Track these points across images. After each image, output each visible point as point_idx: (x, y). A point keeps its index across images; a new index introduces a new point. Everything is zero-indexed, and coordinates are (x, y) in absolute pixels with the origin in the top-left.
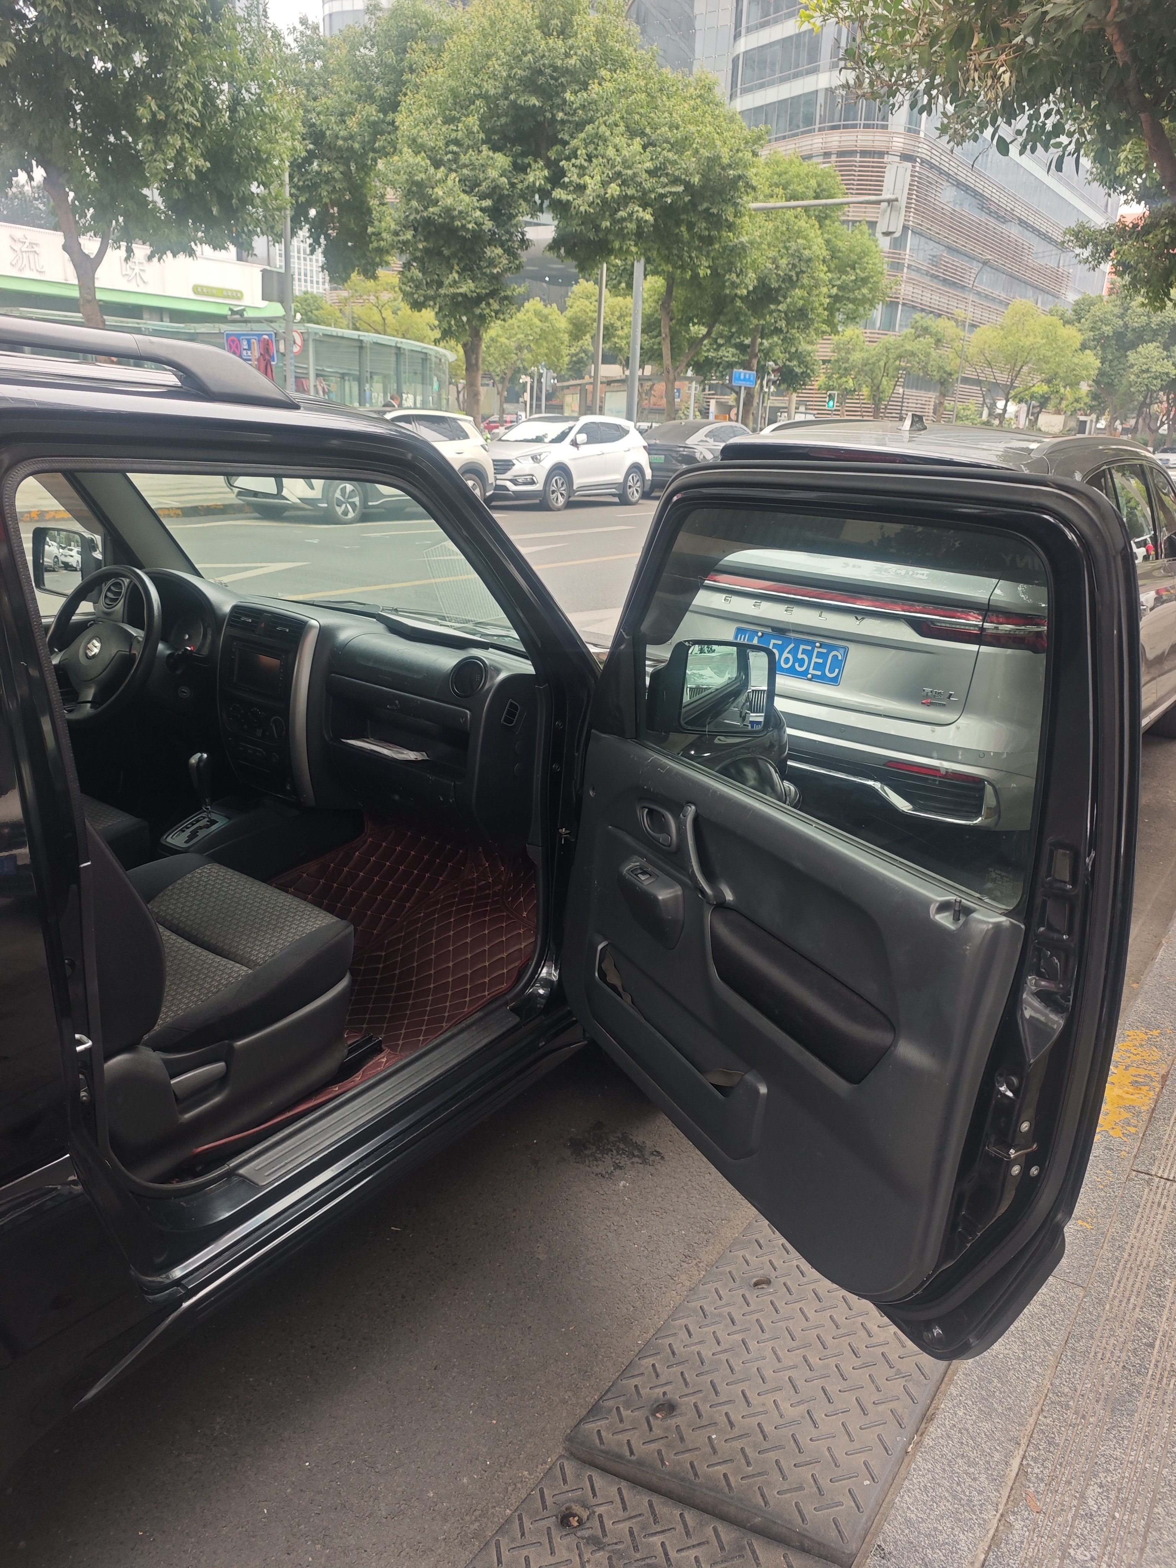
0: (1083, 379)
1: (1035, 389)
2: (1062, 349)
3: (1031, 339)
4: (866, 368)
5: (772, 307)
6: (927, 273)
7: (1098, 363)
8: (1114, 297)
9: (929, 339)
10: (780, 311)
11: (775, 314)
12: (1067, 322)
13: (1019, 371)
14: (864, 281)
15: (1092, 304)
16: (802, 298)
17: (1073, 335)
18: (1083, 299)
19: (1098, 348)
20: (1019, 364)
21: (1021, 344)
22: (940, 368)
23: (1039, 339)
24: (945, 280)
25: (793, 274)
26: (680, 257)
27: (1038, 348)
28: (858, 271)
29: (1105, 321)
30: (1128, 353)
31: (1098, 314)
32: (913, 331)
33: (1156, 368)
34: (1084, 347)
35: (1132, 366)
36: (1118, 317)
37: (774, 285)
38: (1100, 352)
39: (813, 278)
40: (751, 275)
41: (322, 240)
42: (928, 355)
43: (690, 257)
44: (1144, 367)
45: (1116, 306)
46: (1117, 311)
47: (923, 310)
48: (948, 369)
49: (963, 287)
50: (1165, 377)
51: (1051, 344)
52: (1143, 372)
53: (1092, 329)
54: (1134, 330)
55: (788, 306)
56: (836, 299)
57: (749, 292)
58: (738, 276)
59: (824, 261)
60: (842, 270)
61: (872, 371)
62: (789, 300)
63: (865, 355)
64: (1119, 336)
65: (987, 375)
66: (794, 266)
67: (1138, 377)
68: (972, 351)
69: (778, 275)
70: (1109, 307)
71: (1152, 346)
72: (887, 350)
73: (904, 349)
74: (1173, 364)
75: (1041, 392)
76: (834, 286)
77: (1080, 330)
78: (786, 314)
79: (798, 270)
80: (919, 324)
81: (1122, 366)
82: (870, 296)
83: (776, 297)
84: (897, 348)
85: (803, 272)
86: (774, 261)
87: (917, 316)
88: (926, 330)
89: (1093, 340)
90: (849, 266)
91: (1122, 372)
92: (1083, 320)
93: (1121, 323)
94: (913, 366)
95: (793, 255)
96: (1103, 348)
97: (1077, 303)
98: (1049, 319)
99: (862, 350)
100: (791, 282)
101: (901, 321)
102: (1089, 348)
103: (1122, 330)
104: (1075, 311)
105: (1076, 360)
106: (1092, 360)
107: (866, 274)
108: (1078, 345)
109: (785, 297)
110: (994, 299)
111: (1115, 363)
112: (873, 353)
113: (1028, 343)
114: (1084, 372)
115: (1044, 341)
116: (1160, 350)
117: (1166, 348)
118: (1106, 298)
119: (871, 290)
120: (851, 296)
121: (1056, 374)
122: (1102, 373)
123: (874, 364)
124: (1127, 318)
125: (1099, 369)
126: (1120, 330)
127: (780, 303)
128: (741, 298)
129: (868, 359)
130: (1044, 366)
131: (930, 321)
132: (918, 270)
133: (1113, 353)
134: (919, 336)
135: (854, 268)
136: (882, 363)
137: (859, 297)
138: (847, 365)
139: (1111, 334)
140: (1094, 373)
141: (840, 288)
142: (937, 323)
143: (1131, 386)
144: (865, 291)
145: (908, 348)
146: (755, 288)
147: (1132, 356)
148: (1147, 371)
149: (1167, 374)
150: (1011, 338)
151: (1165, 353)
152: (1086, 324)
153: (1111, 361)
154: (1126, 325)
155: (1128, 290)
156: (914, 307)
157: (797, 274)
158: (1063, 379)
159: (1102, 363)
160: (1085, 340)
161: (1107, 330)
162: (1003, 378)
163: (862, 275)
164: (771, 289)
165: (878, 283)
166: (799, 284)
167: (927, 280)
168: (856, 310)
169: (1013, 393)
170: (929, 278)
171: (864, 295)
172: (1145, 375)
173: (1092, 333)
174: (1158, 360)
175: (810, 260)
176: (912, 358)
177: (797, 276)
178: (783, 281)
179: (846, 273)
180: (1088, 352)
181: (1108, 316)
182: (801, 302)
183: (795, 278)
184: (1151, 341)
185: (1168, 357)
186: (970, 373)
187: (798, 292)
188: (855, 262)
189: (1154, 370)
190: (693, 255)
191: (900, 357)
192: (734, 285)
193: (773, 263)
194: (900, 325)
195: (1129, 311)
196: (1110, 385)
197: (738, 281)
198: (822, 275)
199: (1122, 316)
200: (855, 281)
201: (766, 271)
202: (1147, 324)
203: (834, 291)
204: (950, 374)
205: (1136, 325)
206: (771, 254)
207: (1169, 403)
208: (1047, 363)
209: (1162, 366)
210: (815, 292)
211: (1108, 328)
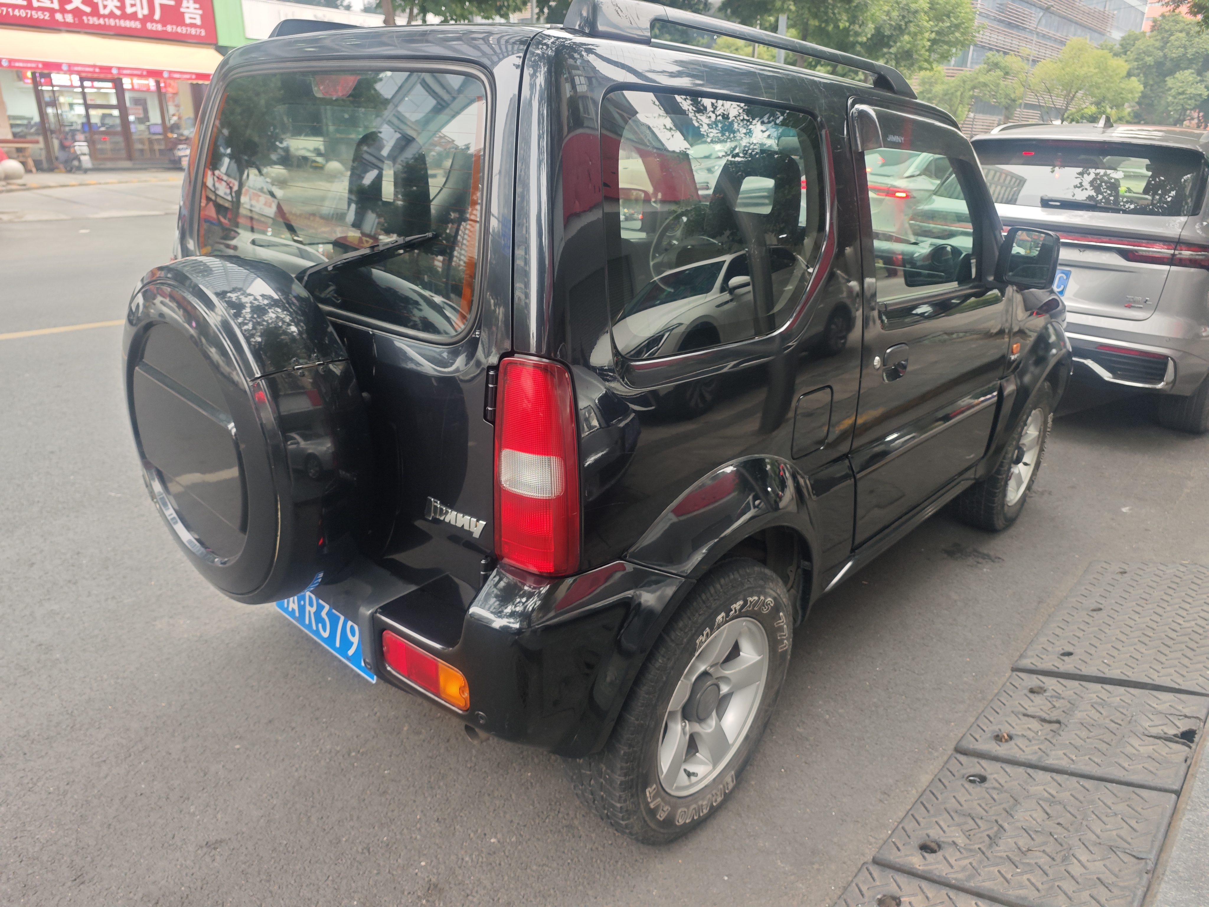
0: (1128, 100)
1: (1086, 110)
2: (1111, 77)
3: (1085, 69)
4: (946, 98)
5: (885, 50)
6: (995, 19)
7: (1141, 88)
8: (1155, 33)
9: (999, 73)
10: (891, 53)
11: (887, 56)
12: (1116, 55)
13: (1074, 96)
14: (957, 26)
15: (1136, 39)
16: (908, 43)
17: (1121, 65)
18: (1129, 36)
19: (1141, 75)
20: (1073, 91)
21: (1077, 73)
22: (1007, 96)
23: (1092, 69)
24: (1010, 23)
25: (903, 23)
26: (826, 13)
27: (1092, 76)
28: (952, 19)
29: (1147, 53)
30: (1167, 79)
31: (1142, 47)
32: (986, 66)
33: (1190, 91)
34: (1129, 75)
35: (1170, 89)
36: (1158, 49)
37: (887, 33)
38: (1143, 79)
39: (918, 26)
40: (871, 26)
41: (546, 10)
42: (997, 85)
43: (834, 13)
44: (1181, 90)
45: (1157, 40)
46: (1158, 44)
47: (991, 49)
48: (1013, 96)
49: (1024, 29)
50: (1198, 98)
51: (1102, 73)
52: (1180, 94)
53: (1136, 60)
54: (1172, 60)
55: (898, 49)
56: (934, 42)
57: (868, 39)
58: (860, 27)
59: (926, 13)
60: (938, 18)
61: (951, 99)
62: (898, 44)
63: (945, 87)
64: (1159, 64)
65: (1046, 101)
66: (904, 17)
67: (1175, 98)
68: (1033, 80)
69: (891, 25)
70: (1152, 41)
71: (1187, 72)
72: (964, 82)
73: (977, 81)
74: (1206, 87)
75: (1090, 113)
76: (932, 32)
77: (1126, 61)
78: (896, 56)
79: (906, 20)
80: (991, 60)
81: (1161, 90)
82: (962, 39)
83: (888, 42)
84: (972, 81)
85: (911, 22)
86: (888, 13)
87: (989, 54)
88: (996, 65)
89: (1137, 69)
90: (945, 15)
91: (1160, 94)
92: (1129, 53)
93: (1161, 54)
94: (985, 94)
95: (903, 8)
96: (1146, 75)
97: (1124, 39)
98: (1100, 52)
99: (942, 83)
100: (900, 30)
101: (972, 59)
102: (1134, 75)
103: (1162, 60)
104: (1121, 45)
105: (1122, 85)
106: (1136, 85)
107: (959, 21)
108: (1125, 73)
109: (895, 42)
110: (1050, 38)
111: (1155, 87)
112: (952, 85)
113: (1083, 73)
114: (1130, 95)
115: (1097, 70)
116: (1195, 75)
117: (1199, 73)
118: (1148, 34)
119: (963, 34)
120: (946, 39)
121: (1104, 98)
122: (1144, 96)
123: (952, 94)
124: (1166, 50)
125: (1142, 92)
126: (1160, 60)
127: (890, 47)
128: (862, 44)
129: (948, 90)
130: (1096, 91)
131: (998, 58)
132: (987, 17)
133: (1153, 79)
134: (990, 70)
135: (949, 17)
136: (959, 93)
137: (953, 39)
138: (930, 95)
139: (1152, 63)
140: (1138, 95)
141: (938, 33)
142: (1006, 59)
143: (1169, 106)
144: (957, 34)
145: (982, 80)
146: (872, 35)
147: (1170, 81)
148: (1183, 93)
149: (1200, 95)
150: (1068, 69)
151: (1199, 78)
152: (1131, 55)
153: (1152, 86)
154: (1165, 56)
155: (1201, 26)
156: (983, 47)
157: (906, 23)
158: (1111, 101)
159: (1145, 87)
160: (1130, 69)
161: (1149, 60)
162: (1060, 103)
163: (956, 22)
164: (884, 36)
165: (967, 28)
166: (907, 31)
167: (995, 24)
168: (949, 51)
169: (1066, 115)
170: (996, 22)
171: (957, 38)
172: (1181, 97)
173: (1136, 63)
174: (1192, 84)
175: (916, 12)
176: (984, 88)
177: (906, 25)
178: (895, 29)
179: (943, 21)
180: (1133, 79)
181: (1151, 49)
182: (909, 46)
183: (903, 27)
184: (1187, 68)
185: (1202, 81)
186: (1031, 99)
187: (906, 38)
188: (950, 12)
189: (1188, 92)
190: (836, 11)
191: (974, 88)
192: (857, 34)
193: (887, 15)
194: (972, 63)
195: (1169, 45)
196: (1151, 105)
197: (860, 30)
198: (925, 24)
199: (1162, 49)
200: (949, 27)
201: (881, 22)
202: (1184, 55)
203: (933, 36)
204: (1014, 101)
205: (1174, 55)
206: (886, 8)
207: (1199, 120)
208: (1098, 88)
209: (1196, 89)
210: (919, 37)
211: (1150, 58)
